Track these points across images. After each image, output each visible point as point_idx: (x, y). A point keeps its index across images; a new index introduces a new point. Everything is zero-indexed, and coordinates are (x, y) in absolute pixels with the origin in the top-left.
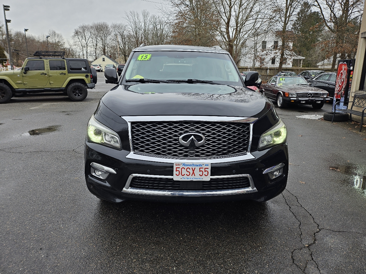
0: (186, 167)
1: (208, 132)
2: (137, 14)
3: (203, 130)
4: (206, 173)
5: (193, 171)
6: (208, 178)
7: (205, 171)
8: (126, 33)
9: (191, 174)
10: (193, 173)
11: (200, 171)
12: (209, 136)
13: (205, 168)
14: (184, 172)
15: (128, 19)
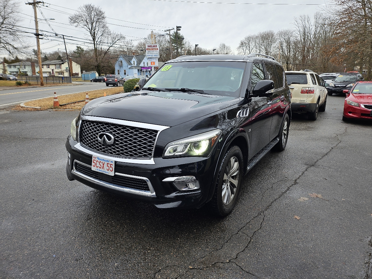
0: (99, 161)
1: (118, 134)
2: (308, 17)
3: (115, 131)
4: (111, 169)
5: (103, 165)
6: (112, 174)
7: (111, 167)
8: (292, 39)
9: (102, 167)
10: (103, 167)
11: (107, 166)
12: (118, 137)
13: (111, 164)
14: (98, 165)
15: (296, 23)
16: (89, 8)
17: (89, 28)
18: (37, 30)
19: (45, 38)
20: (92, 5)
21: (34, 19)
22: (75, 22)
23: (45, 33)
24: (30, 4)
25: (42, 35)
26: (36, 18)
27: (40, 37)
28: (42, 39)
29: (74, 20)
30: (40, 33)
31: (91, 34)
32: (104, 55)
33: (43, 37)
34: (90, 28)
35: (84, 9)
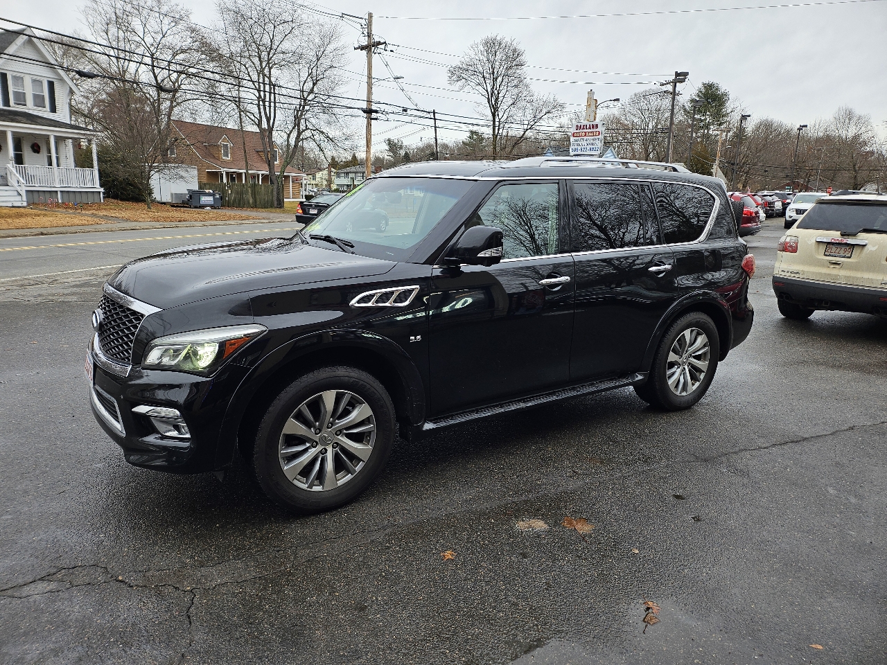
16: (492, 46)
17: (487, 91)
18: (369, 101)
19: (383, 117)
20: (498, 38)
21: (365, 79)
22: (460, 78)
23: (383, 107)
24: (362, 48)
25: (376, 112)
26: (370, 77)
27: (374, 115)
28: (376, 119)
29: (459, 74)
30: (374, 108)
31: (489, 103)
32: (512, 149)
33: (378, 115)
34: (489, 90)
35: (481, 48)
